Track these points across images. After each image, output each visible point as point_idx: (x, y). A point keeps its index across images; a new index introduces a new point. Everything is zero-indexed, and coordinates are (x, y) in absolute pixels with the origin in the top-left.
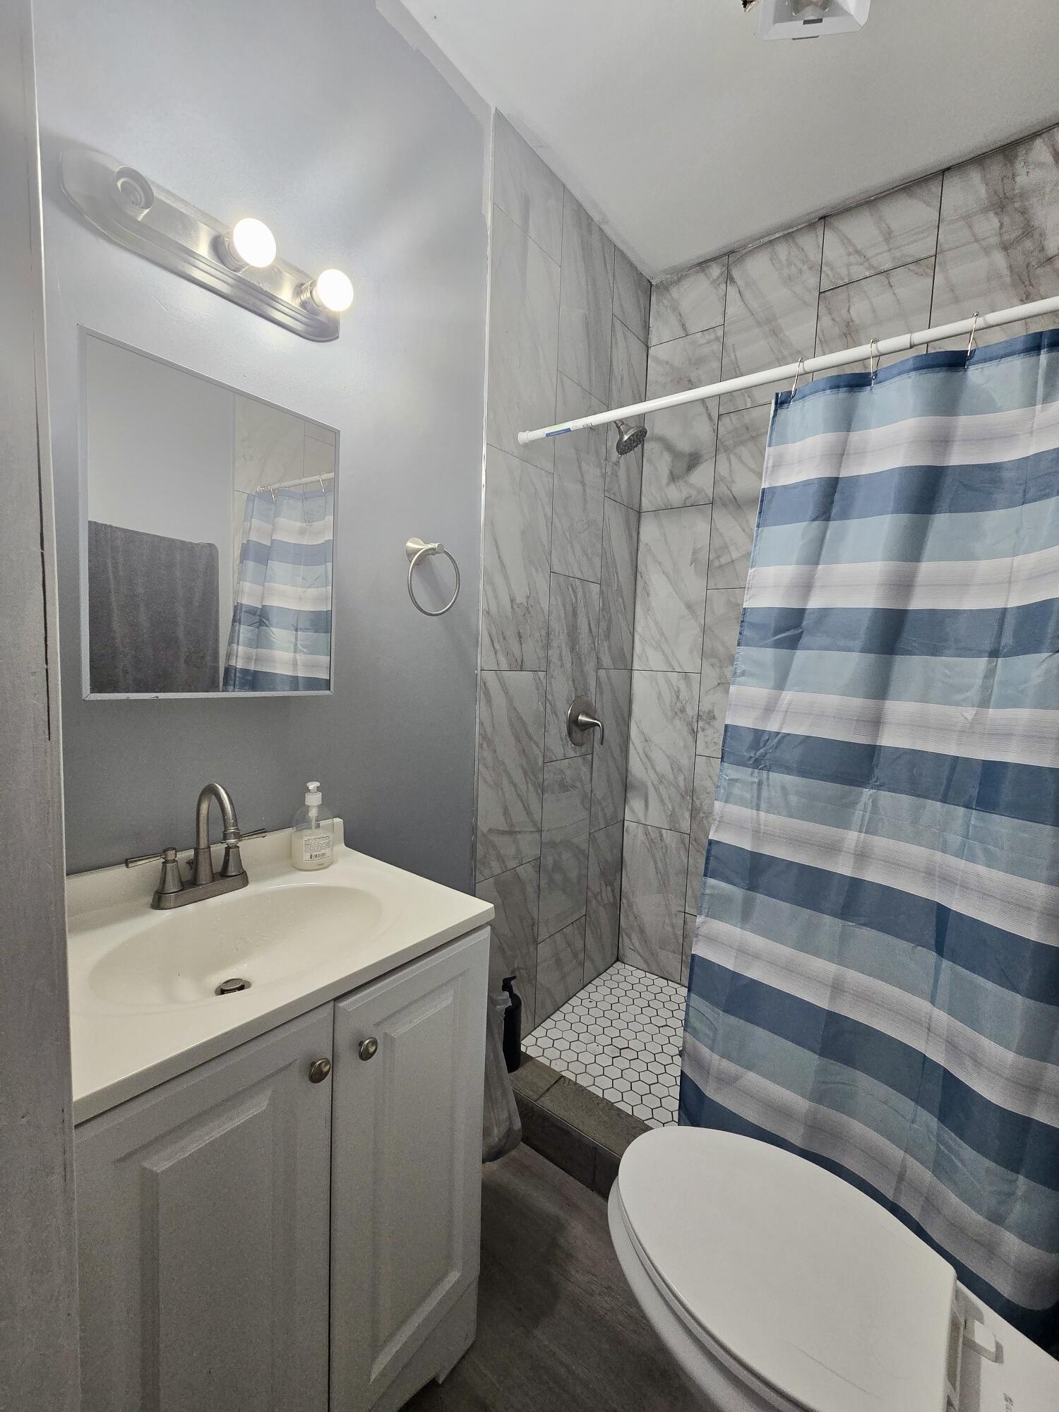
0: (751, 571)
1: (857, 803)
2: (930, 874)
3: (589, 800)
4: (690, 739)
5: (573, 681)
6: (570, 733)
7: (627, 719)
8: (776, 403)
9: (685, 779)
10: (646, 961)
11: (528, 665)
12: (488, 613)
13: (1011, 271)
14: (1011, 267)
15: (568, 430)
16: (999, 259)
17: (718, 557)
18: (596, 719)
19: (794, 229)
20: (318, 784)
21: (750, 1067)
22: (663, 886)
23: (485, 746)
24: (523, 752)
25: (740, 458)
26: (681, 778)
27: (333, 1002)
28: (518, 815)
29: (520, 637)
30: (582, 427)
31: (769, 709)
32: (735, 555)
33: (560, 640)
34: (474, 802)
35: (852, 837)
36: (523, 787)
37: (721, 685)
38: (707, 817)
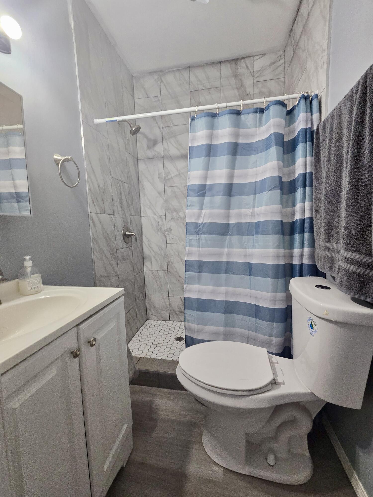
0: (189, 173)
1: (226, 240)
2: (246, 255)
3: (132, 263)
4: (164, 238)
5: (123, 219)
6: (124, 239)
7: (141, 234)
8: (191, 119)
9: (164, 252)
10: (158, 317)
11: (107, 212)
12: (90, 190)
13: (239, 96)
14: (239, 94)
15: (116, 121)
16: (236, 91)
17: (167, 176)
18: (132, 233)
19: (180, 68)
20: (30, 257)
21: (206, 325)
22: (160, 290)
23: (95, 243)
24: (109, 245)
25: (170, 142)
26: (163, 252)
27: (76, 327)
28: (110, 269)
29: (103, 201)
30: (122, 120)
31: (199, 216)
32: (173, 175)
33: (117, 203)
34: (93, 265)
35: (226, 250)
36: (110, 259)
37: (173, 219)
38: (173, 263)
